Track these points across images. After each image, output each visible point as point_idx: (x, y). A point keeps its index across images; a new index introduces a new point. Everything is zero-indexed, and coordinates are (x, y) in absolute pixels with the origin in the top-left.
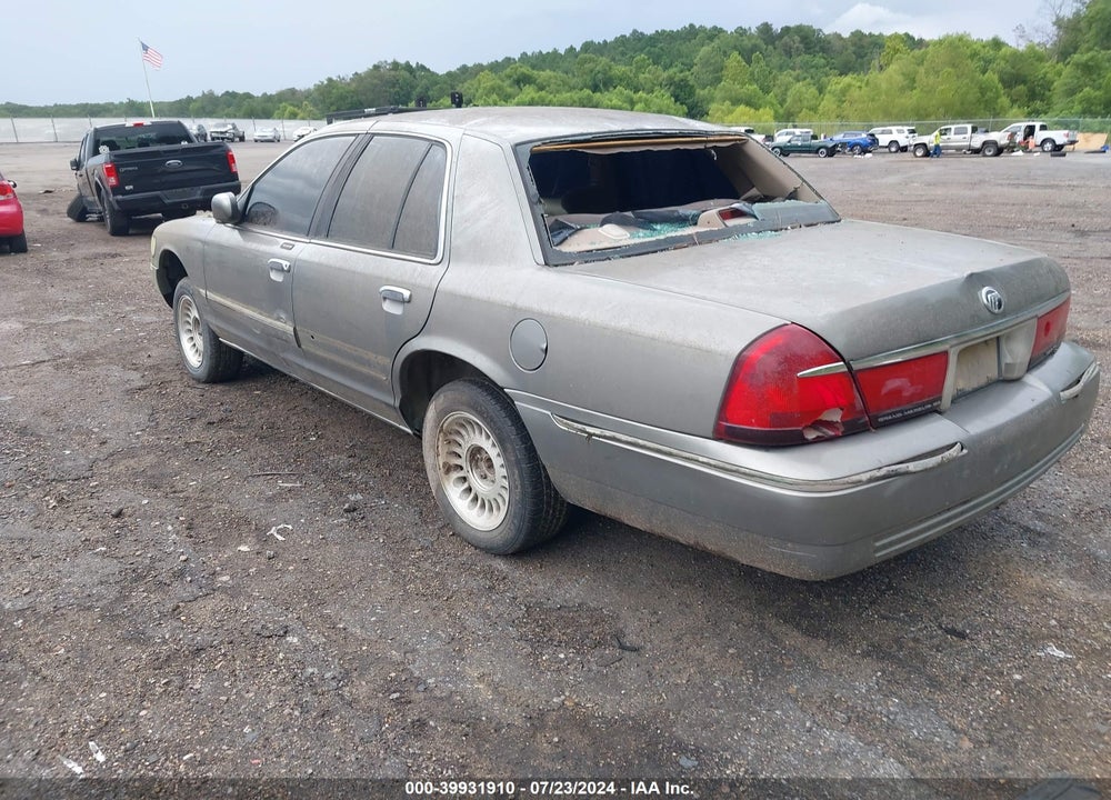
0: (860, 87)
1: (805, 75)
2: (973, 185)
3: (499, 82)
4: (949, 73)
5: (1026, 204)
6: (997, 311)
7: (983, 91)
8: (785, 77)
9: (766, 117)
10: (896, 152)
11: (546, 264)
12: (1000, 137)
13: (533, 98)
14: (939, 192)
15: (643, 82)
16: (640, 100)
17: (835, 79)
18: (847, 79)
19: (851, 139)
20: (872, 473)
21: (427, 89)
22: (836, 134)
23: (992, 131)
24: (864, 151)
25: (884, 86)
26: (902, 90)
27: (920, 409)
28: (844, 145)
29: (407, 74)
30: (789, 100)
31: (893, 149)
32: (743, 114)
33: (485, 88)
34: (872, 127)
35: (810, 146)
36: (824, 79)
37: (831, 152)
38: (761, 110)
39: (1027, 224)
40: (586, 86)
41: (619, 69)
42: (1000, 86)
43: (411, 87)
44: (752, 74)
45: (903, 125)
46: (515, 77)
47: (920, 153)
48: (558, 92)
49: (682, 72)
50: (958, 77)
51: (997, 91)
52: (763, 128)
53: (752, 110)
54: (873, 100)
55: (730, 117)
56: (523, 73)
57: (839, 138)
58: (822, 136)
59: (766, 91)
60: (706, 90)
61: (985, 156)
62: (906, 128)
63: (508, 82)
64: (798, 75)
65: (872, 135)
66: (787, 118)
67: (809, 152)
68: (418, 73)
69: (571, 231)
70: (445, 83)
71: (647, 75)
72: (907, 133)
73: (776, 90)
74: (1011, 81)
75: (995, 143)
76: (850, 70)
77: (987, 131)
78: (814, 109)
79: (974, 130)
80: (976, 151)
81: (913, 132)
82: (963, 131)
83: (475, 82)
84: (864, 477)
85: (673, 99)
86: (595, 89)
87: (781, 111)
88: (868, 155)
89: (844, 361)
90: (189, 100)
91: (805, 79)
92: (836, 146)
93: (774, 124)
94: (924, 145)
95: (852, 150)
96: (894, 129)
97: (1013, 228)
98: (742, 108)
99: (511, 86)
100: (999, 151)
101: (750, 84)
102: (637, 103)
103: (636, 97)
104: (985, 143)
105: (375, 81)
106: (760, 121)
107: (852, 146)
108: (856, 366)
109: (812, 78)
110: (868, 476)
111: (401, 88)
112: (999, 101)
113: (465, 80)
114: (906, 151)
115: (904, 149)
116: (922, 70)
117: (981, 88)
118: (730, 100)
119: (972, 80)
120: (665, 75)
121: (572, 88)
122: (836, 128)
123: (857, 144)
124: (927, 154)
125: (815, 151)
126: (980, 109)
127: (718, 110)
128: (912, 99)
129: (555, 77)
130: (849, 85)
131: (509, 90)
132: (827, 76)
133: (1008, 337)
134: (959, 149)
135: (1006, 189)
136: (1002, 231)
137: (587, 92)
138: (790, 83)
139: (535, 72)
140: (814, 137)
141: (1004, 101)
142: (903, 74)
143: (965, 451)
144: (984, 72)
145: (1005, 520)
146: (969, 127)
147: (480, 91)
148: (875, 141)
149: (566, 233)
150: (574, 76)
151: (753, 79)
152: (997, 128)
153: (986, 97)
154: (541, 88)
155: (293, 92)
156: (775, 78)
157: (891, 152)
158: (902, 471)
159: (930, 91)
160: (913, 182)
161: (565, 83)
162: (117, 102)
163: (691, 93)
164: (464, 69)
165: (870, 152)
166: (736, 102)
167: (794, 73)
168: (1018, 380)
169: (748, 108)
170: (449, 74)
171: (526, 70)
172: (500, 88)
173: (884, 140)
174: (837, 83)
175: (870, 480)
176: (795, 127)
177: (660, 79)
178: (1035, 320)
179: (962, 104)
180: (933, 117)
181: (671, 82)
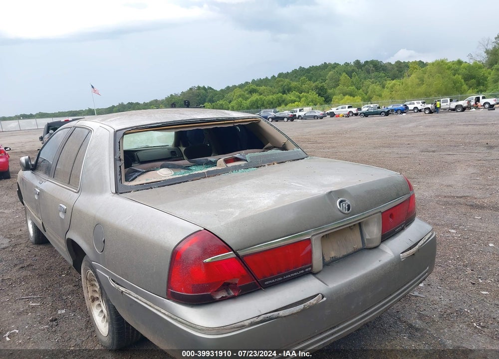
0: (399, 85)
1: (376, 81)
2: (447, 126)
3: (243, 93)
4: (439, 77)
5: (468, 134)
6: (346, 212)
7: (455, 83)
8: (367, 82)
9: (358, 100)
10: (417, 112)
11: (116, 193)
12: (464, 103)
13: (257, 99)
14: (430, 130)
15: (304, 88)
16: (303, 96)
17: (388, 82)
18: (394, 82)
19: (396, 107)
20: (252, 320)
21: (213, 97)
22: (390, 105)
23: (460, 100)
24: (402, 112)
25: (410, 84)
26: (419, 85)
27: (295, 274)
28: (392, 110)
29: (204, 91)
30: (369, 92)
31: (416, 111)
32: (348, 99)
33: (236, 96)
34: (406, 101)
35: (377, 112)
36: (385, 82)
37: (387, 114)
38: (356, 97)
39: (465, 144)
40: (280, 92)
41: (294, 84)
42: (463, 80)
43: (206, 96)
44: (352, 82)
45: (419, 100)
46: (249, 90)
47: (427, 112)
48: (268, 95)
49: (321, 83)
50: (442, 78)
51: (461, 83)
52: (357, 105)
53: (352, 98)
54: (405, 90)
55: (342, 101)
56: (252, 88)
57: (390, 107)
58: (383, 107)
59: (358, 89)
60: (332, 90)
61: (457, 112)
62: (420, 101)
63: (247, 92)
64: (373, 81)
65: (405, 105)
66: (368, 100)
67: (377, 114)
68: (208, 91)
69: (139, 173)
70: (220, 94)
71: (306, 85)
72: (421, 104)
73: (364, 88)
74: (467, 78)
75: (461, 106)
76: (396, 78)
77: (457, 101)
78: (380, 96)
79: (451, 101)
80: (454, 110)
81: (424, 103)
82: (446, 102)
83: (232, 93)
84: (247, 323)
85: (317, 95)
86: (284, 93)
87: (366, 97)
88: (404, 114)
89: (233, 250)
90: (114, 107)
91: (376, 82)
92: (389, 111)
93: (362, 103)
94: (429, 108)
95: (397, 112)
96: (415, 102)
97: (458, 146)
98: (347, 97)
99: (247, 94)
100: (464, 109)
101: (352, 86)
102: (302, 98)
103: (301, 95)
104: (456, 106)
105: (191, 95)
106: (356, 102)
107: (397, 111)
108: (241, 253)
109: (379, 82)
110: (249, 321)
111: (202, 97)
112: (463, 87)
113: (228, 92)
114: (421, 111)
115: (420, 111)
116: (426, 76)
117: (454, 82)
118: (343, 94)
119: (449, 78)
120: (314, 85)
121: (274, 93)
122: (390, 103)
123: (399, 110)
124: (431, 112)
125: (380, 114)
126: (454, 91)
127: (336, 98)
128: (422, 89)
129: (267, 89)
130: (395, 84)
131: (247, 96)
132: (386, 81)
133: (367, 223)
134: (445, 109)
135: (462, 127)
136: (452, 148)
137: (280, 94)
138: (369, 85)
139: (258, 87)
140: (379, 108)
141: (465, 87)
142: (418, 78)
143: (325, 299)
144: (454, 75)
145: (401, 321)
146: (449, 99)
147: (235, 97)
148: (407, 108)
149: (137, 174)
150: (275, 88)
151: (353, 84)
152: (462, 99)
153: (456, 86)
154: (261, 94)
155: (156, 101)
156: (363, 83)
157: (415, 112)
158: (274, 316)
159: (430, 85)
160: (420, 126)
161: (271, 91)
162: (84, 110)
163: (326, 92)
164: (228, 88)
165: (405, 113)
166: (345, 94)
167: (371, 81)
168: (376, 247)
169: (350, 97)
170: (222, 90)
171: (254, 87)
172: (243, 95)
173: (411, 107)
174: (390, 83)
175: (252, 324)
176: (371, 104)
177: (312, 87)
178: (380, 214)
179: (446, 89)
180: (433, 96)
181: (317, 88)
